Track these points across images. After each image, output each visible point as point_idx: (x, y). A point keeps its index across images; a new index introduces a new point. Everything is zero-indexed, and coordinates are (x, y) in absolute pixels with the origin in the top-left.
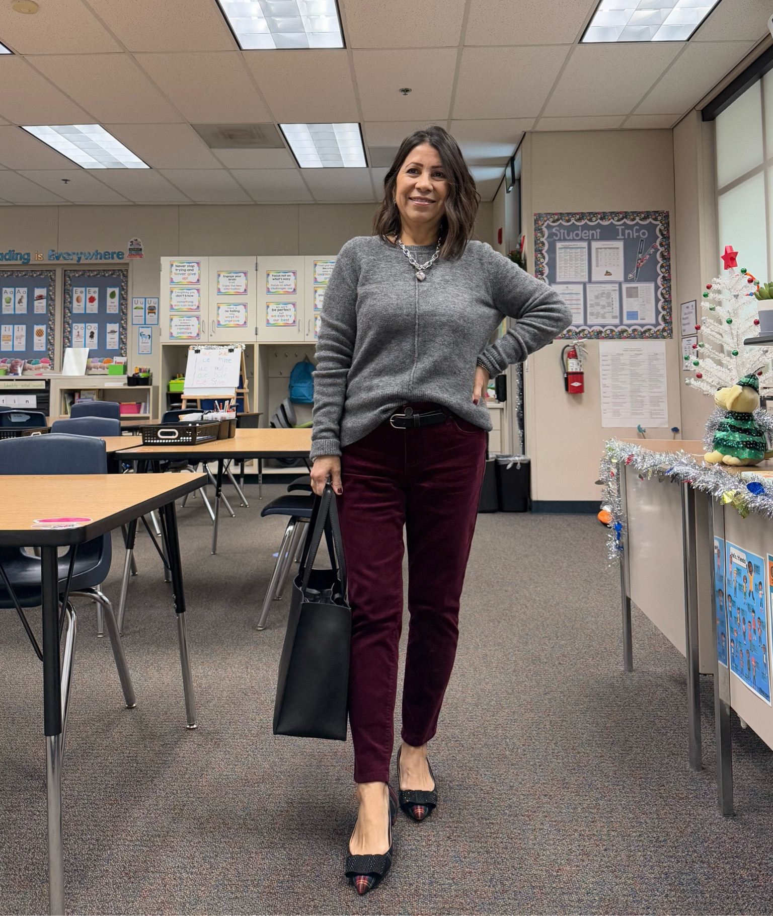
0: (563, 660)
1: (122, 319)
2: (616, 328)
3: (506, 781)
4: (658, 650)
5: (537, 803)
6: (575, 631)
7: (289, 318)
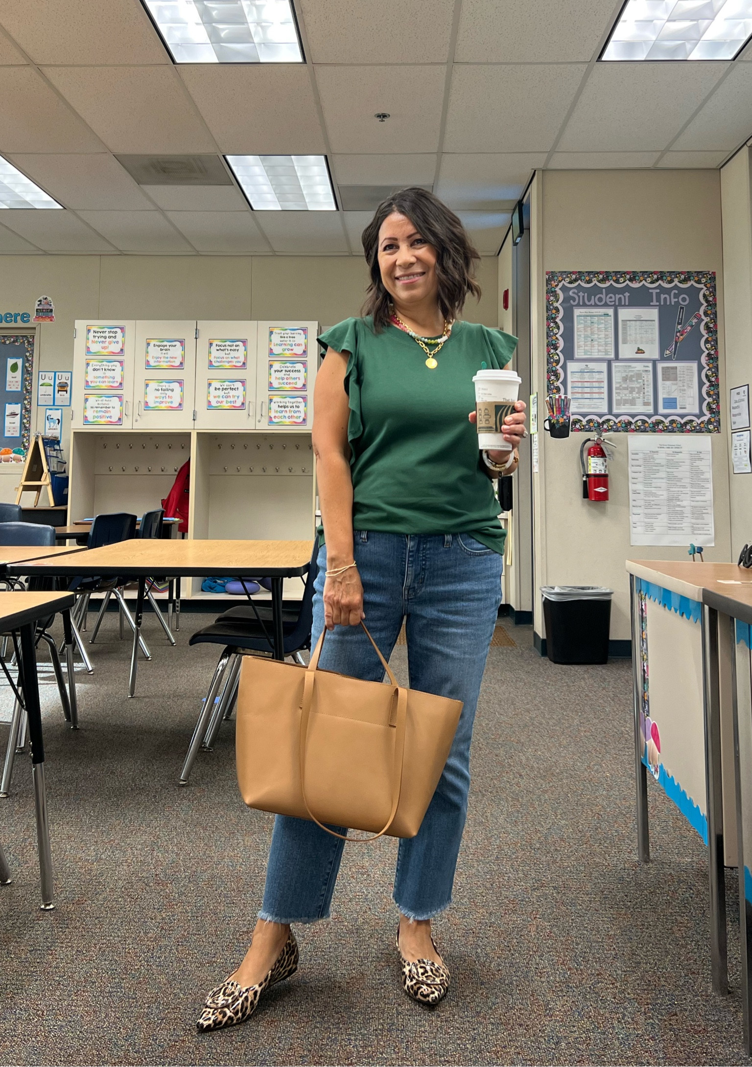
1: (26, 399)
2: (650, 418)
5: (509, 1035)
7: (237, 401)
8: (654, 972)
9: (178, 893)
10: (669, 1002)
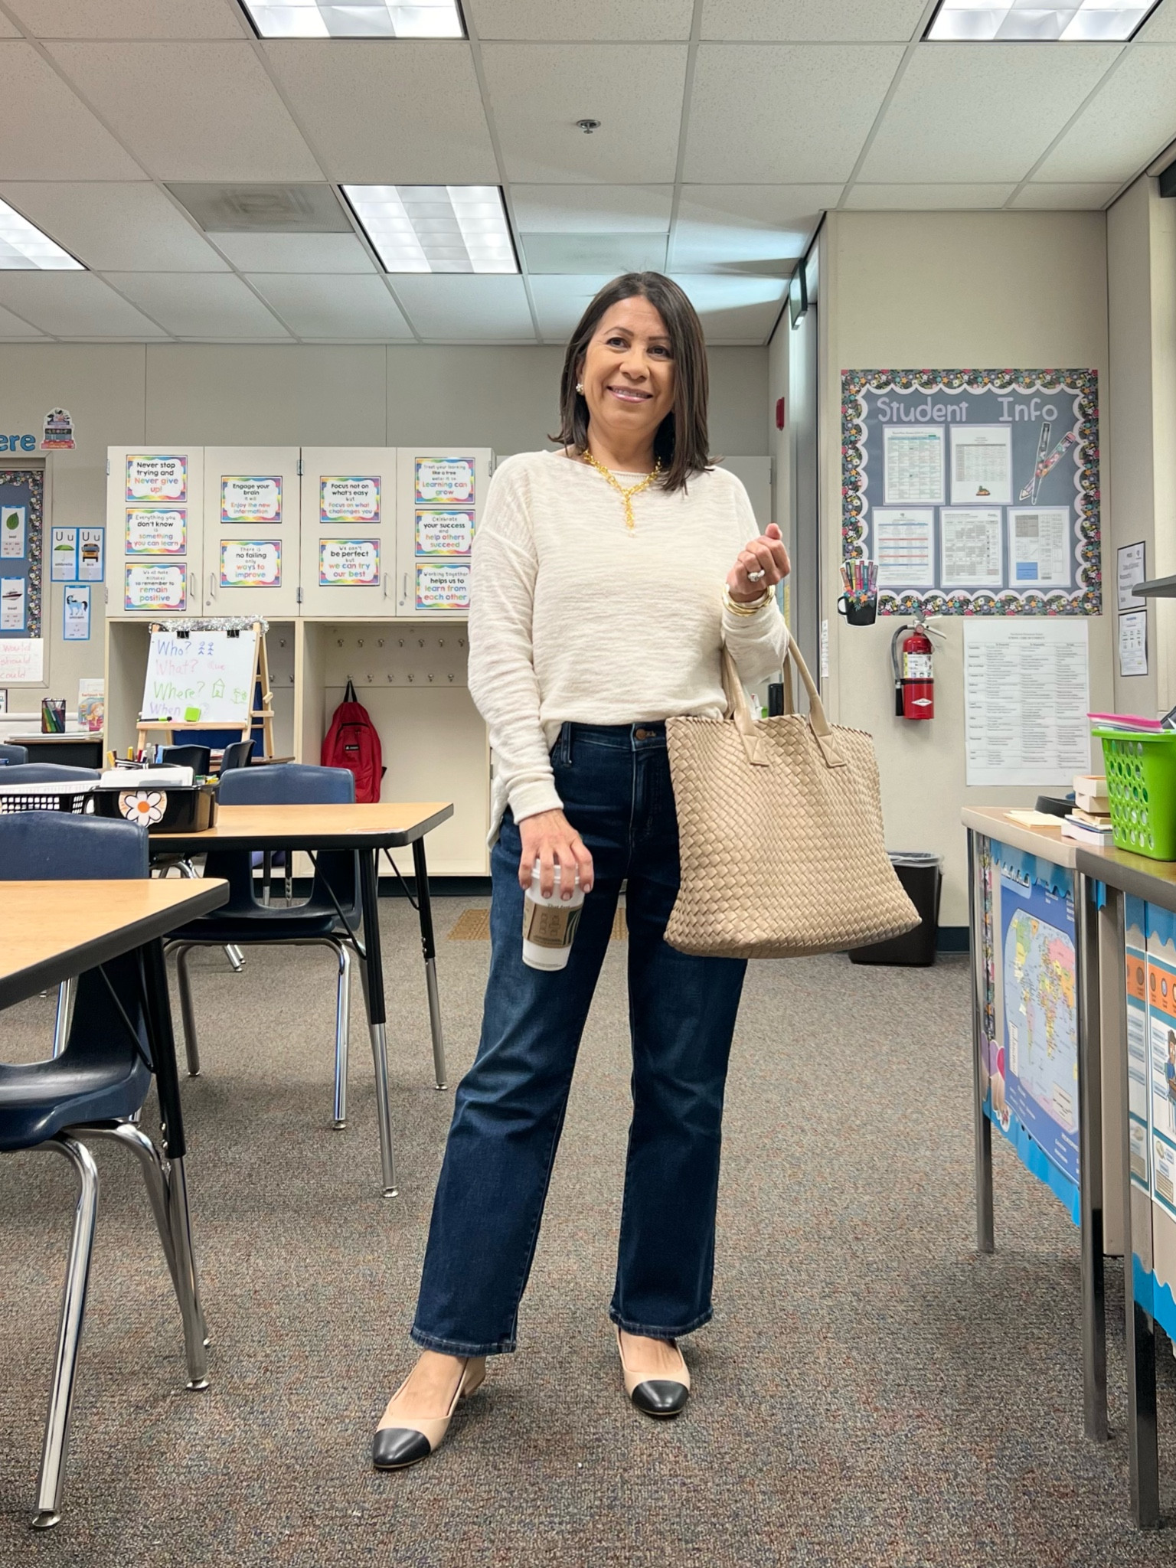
0: (863, 1233)
1: (31, 570)
2: (996, 594)
3: (733, 1466)
4: (1046, 1212)
5: (788, 1508)
6: (892, 1176)
7: (366, 571)
8: (1000, 1411)
9: (289, 1318)
10: (1022, 1454)
